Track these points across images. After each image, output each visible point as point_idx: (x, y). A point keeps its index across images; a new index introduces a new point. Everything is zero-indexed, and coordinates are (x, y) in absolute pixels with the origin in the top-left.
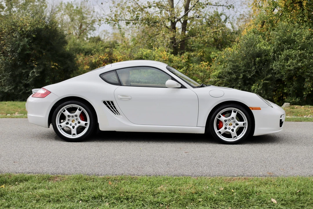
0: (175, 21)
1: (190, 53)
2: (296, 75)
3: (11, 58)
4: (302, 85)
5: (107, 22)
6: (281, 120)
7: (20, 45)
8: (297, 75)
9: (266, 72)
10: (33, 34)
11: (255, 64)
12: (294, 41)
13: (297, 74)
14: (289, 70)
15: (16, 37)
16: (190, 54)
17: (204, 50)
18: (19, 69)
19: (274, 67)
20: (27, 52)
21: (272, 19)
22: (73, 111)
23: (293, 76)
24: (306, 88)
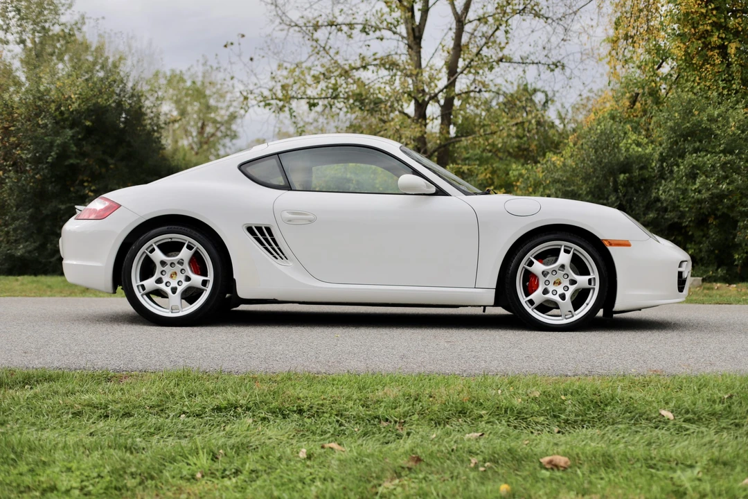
0: (424, 100)
1: (460, 166)
2: (716, 212)
3: (33, 177)
4: (732, 237)
5: (263, 104)
6: (680, 274)
7: (56, 144)
8: (719, 213)
9: (643, 207)
10: (85, 119)
11: (616, 190)
12: (708, 133)
13: (718, 210)
14: (699, 201)
15: (46, 125)
16: (461, 168)
17: (493, 168)
18: (52, 202)
19: (662, 194)
20: (71, 161)
21: (656, 86)
22: (173, 253)
23: (709, 215)
24: (740, 245)
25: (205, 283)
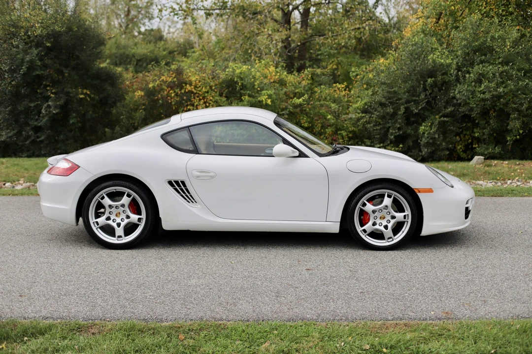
0: (289, 11)
1: (315, 69)
2: (495, 107)
3: (10, 83)
4: (505, 125)
5: (173, 14)
7: (25, 61)
8: (497, 108)
9: (444, 102)
10: (46, 41)
11: (425, 90)
12: (491, 50)
13: (497, 106)
14: (484, 100)
15: (17, 47)
16: (315, 71)
17: (338, 61)
18: (24, 101)
19: (457, 94)
20: (37, 73)
21: (455, 9)
22: (117, 199)
23: (491, 109)
24: (511, 130)
25: (139, 220)
